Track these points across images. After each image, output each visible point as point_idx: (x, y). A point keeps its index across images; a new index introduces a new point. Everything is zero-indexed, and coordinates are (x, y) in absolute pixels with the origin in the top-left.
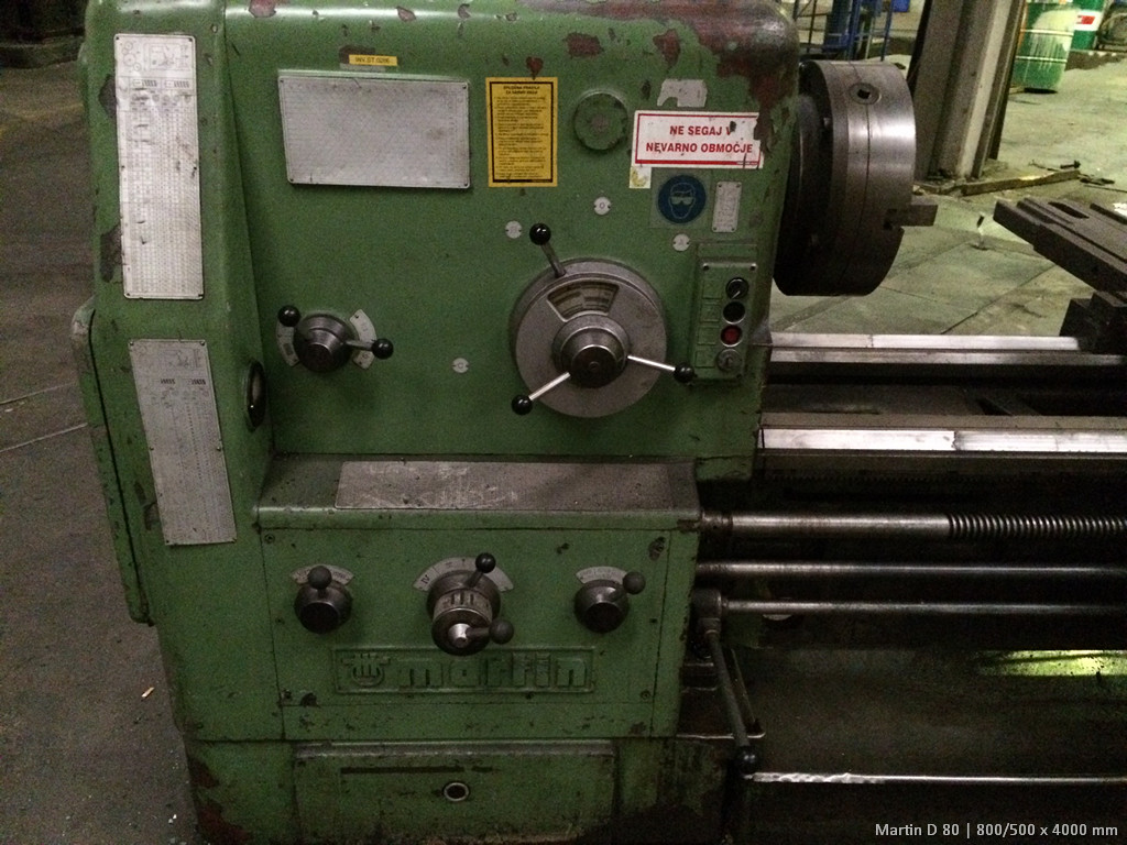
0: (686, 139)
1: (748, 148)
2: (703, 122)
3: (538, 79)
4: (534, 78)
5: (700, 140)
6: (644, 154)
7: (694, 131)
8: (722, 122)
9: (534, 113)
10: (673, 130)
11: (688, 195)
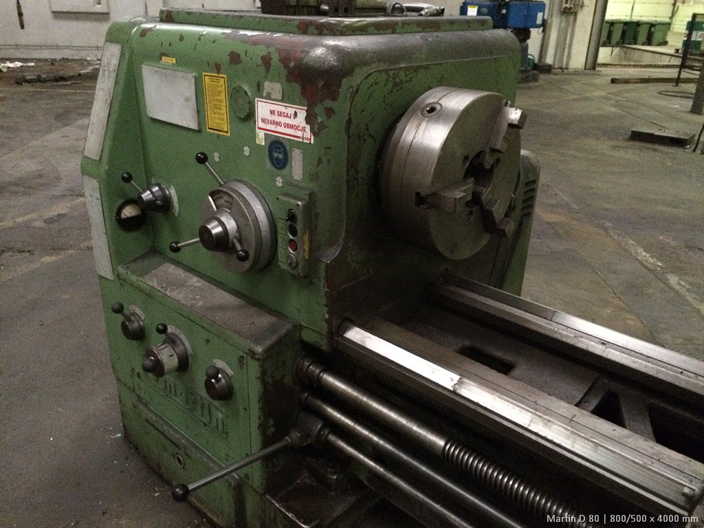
0: (276, 118)
1: (304, 129)
2: (282, 109)
3: (220, 75)
4: (218, 73)
5: (283, 120)
6: (261, 125)
7: (280, 114)
8: (291, 111)
9: (219, 93)
10: (272, 112)
11: (280, 153)
